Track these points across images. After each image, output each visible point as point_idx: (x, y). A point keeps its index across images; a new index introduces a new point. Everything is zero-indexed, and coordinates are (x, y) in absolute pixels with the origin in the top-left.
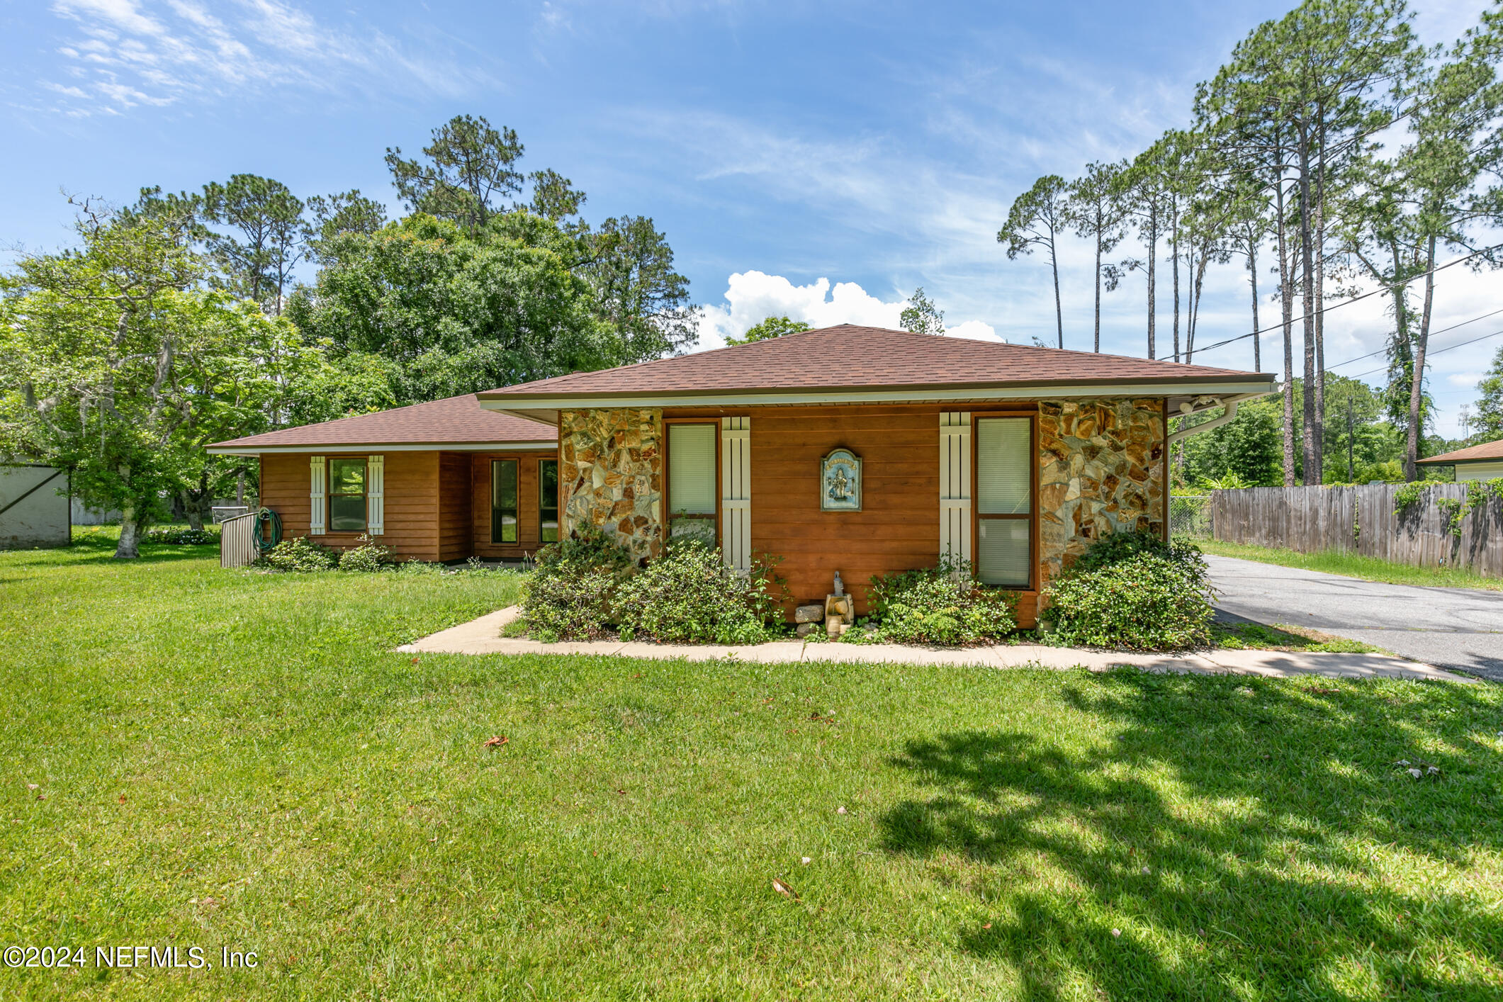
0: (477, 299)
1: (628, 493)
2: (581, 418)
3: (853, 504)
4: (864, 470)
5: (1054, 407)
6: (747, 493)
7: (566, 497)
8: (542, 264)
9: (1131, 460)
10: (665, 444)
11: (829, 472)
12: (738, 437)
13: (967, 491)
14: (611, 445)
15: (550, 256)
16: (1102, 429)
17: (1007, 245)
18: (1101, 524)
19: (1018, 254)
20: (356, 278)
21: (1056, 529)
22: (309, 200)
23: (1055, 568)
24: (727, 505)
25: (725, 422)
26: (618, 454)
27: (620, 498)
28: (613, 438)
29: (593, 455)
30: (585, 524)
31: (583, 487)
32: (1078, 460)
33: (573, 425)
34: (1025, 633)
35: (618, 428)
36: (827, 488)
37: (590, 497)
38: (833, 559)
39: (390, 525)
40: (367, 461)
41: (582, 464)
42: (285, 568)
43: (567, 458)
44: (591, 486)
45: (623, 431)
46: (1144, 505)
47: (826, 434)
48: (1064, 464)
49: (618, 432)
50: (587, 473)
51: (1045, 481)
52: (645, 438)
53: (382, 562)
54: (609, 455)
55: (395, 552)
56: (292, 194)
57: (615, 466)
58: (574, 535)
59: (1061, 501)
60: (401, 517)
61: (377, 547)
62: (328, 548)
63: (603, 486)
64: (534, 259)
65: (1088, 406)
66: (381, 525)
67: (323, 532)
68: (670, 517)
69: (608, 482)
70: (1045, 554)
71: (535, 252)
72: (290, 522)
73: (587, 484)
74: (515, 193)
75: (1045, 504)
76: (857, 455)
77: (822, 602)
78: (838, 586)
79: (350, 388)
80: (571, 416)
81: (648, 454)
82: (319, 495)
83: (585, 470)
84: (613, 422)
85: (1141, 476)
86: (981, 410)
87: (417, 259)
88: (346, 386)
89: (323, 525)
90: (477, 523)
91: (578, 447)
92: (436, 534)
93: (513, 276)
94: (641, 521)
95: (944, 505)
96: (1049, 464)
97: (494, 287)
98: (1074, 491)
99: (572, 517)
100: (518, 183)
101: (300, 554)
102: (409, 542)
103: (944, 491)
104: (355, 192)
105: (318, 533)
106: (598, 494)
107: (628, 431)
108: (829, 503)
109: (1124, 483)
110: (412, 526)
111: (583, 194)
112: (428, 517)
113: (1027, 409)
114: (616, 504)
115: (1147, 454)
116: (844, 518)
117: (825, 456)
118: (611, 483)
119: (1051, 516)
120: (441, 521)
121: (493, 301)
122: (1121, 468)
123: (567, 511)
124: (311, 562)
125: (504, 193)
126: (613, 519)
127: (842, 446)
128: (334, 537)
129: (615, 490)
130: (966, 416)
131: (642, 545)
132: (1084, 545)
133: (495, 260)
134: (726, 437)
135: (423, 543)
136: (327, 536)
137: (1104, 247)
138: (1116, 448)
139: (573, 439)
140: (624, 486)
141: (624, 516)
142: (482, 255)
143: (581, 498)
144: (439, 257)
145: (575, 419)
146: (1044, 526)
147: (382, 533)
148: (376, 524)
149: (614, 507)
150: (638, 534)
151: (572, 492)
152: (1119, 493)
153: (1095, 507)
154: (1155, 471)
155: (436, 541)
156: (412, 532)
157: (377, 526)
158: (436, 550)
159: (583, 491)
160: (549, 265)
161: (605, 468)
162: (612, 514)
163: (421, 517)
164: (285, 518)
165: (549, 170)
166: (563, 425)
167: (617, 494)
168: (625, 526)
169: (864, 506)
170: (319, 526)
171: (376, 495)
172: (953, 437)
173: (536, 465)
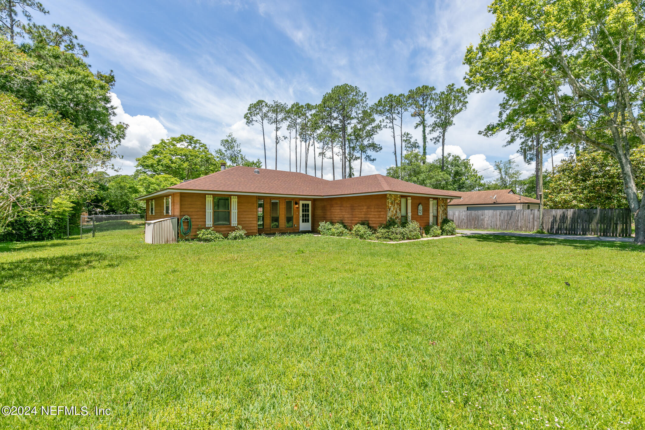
3: (421, 214)
4: (423, 208)
6: (410, 211)
11: (419, 208)
12: (409, 201)
14: (394, 201)
16: (443, 202)
17: (246, 120)
18: (443, 217)
19: (250, 124)
23: (440, 224)
24: (408, 214)
25: (408, 198)
30: (390, 218)
31: (390, 210)
35: (395, 198)
36: (419, 211)
39: (239, 223)
40: (231, 199)
41: (390, 205)
46: (446, 214)
47: (418, 201)
48: (440, 208)
51: (438, 210)
52: (398, 200)
54: (394, 204)
60: (243, 219)
65: (442, 199)
66: (236, 223)
67: (212, 226)
68: (401, 216)
69: (394, 209)
70: (438, 222)
72: (194, 222)
75: (439, 214)
76: (422, 205)
81: (399, 203)
82: (209, 211)
89: (212, 223)
91: (390, 202)
94: (398, 217)
98: (441, 212)
102: (247, 228)
103: (430, 212)
105: (209, 226)
106: (392, 212)
108: (419, 214)
109: (444, 211)
110: (247, 222)
112: (253, 219)
113: (437, 199)
116: (420, 216)
117: (418, 205)
122: (445, 208)
128: (217, 227)
130: (432, 199)
132: (442, 221)
135: (252, 229)
136: (215, 227)
138: (444, 205)
146: (439, 218)
150: (398, 220)
155: (256, 228)
156: (247, 225)
157: (234, 223)
158: (257, 231)
162: (394, 216)
163: (251, 219)
164: (193, 220)
166: (387, 197)
169: (423, 214)
170: (209, 223)
171: (234, 211)
172: (431, 202)
173: (270, 201)
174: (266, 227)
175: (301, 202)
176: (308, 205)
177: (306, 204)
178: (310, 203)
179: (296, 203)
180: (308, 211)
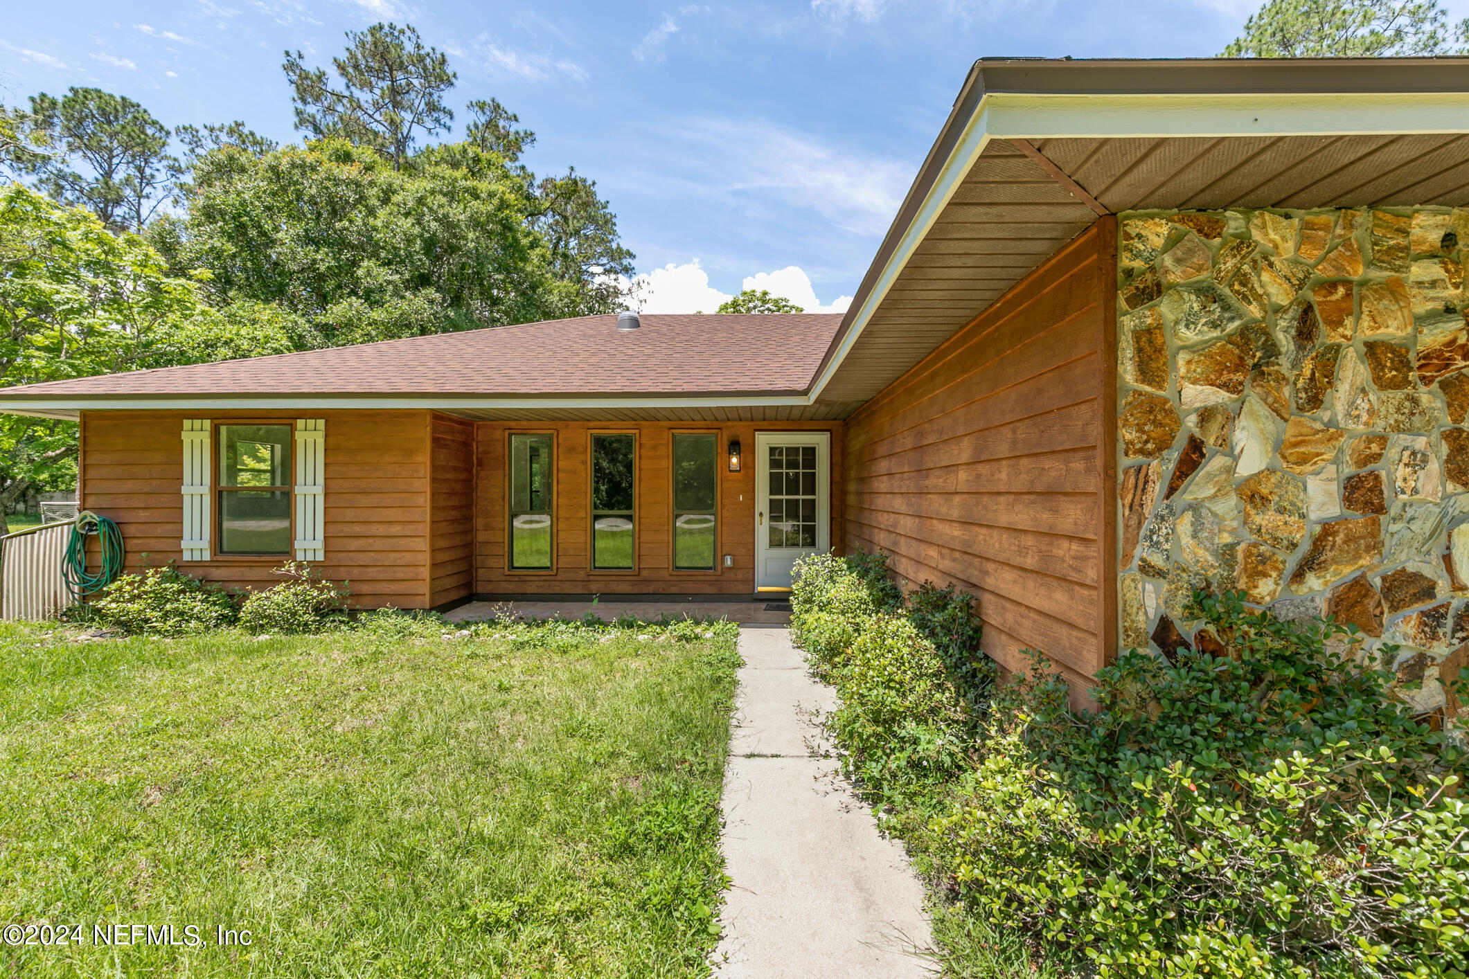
0: (409, 241)
1: (1365, 494)
2: (1194, 236)
7: (1136, 507)
8: (496, 201)
14: (1305, 332)
15: (503, 193)
20: (243, 203)
22: (178, 131)
26: (1328, 363)
27: (1334, 509)
28: (1308, 309)
29: (1240, 366)
30: (1201, 598)
31: (1201, 474)
33: (1168, 261)
35: (1324, 272)
37: (1228, 506)
39: (337, 544)
40: (293, 428)
41: (1197, 395)
42: (129, 627)
43: (1145, 373)
44: (1230, 470)
45: (1347, 283)
49: (1330, 286)
50: (1214, 427)
52: (1426, 305)
53: (324, 611)
54: (1295, 365)
55: (347, 592)
56: (154, 117)
57: (1315, 401)
58: (1164, 633)
60: (357, 529)
61: (314, 582)
62: (215, 586)
63: (1271, 470)
64: (484, 195)
66: (319, 544)
67: (207, 556)
69: (1291, 455)
71: (483, 186)
72: (139, 540)
73: (1215, 463)
74: (443, 131)
79: (238, 342)
80: (1155, 232)
81: (1438, 361)
82: (197, 490)
83: (1206, 415)
84: (1310, 254)
87: (329, 184)
88: (232, 340)
89: (205, 544)
90: (481, 537)
91: (1189, 335)
92: (425, 559)
93: (458, 213)
94: (1411, 588)
97: (434, 225)
99: (1160, 574)
100: (445, 119)
101: (160, 599)
102: (372, 573)
104: (238, 124)
105: (197, 557)
106: (1253, 495)
107: (1363, 283)
110: (378, 544)
111: (532, 134)
112: (409, 530)
114: (1328, 529)
118: (1303, 460)
120: (434, 536)
121: (430, 245)
123: (1141, 551)
124: (182, 614)
125: (430, 130)
126: (1313, 582)
128: (228, 565)
129: (1313, 484)
131: (1415, 670)
133: (433, 192)
135: (400, 576)
136: (213, 563)
139: (1166, 309)
140: (1349, 470)
141: (1348, 572)
142: (415, 187)
143: (1194, 507)
144: (358, 185)
145: (1173, 242)
147: (320, 557)
148: (309, 541)
149: (1319, 544)
150: (1401, 631)
151: (1157, 489)
155: (425, 572)
156: (378, 556)
157: (310, 545)
158: (424, 588)
159: (1199, 488)
160: (503, 205)
161: (1278, 412)
162: (1310, 563)
163: (396, 529)
164: (131, 530)
165: (493, 101)
166: (1126, 261)
167: (1323, 497)
168: (1351, 605)
170: (197, 544)
171: (311, 490)
173: (584, 439)
174: (564, 562)
175: (764, 441)
176: (810, 452)
177: (792, 451)
178: (820, 441)
179: (735, 446)
180: (811, 488)
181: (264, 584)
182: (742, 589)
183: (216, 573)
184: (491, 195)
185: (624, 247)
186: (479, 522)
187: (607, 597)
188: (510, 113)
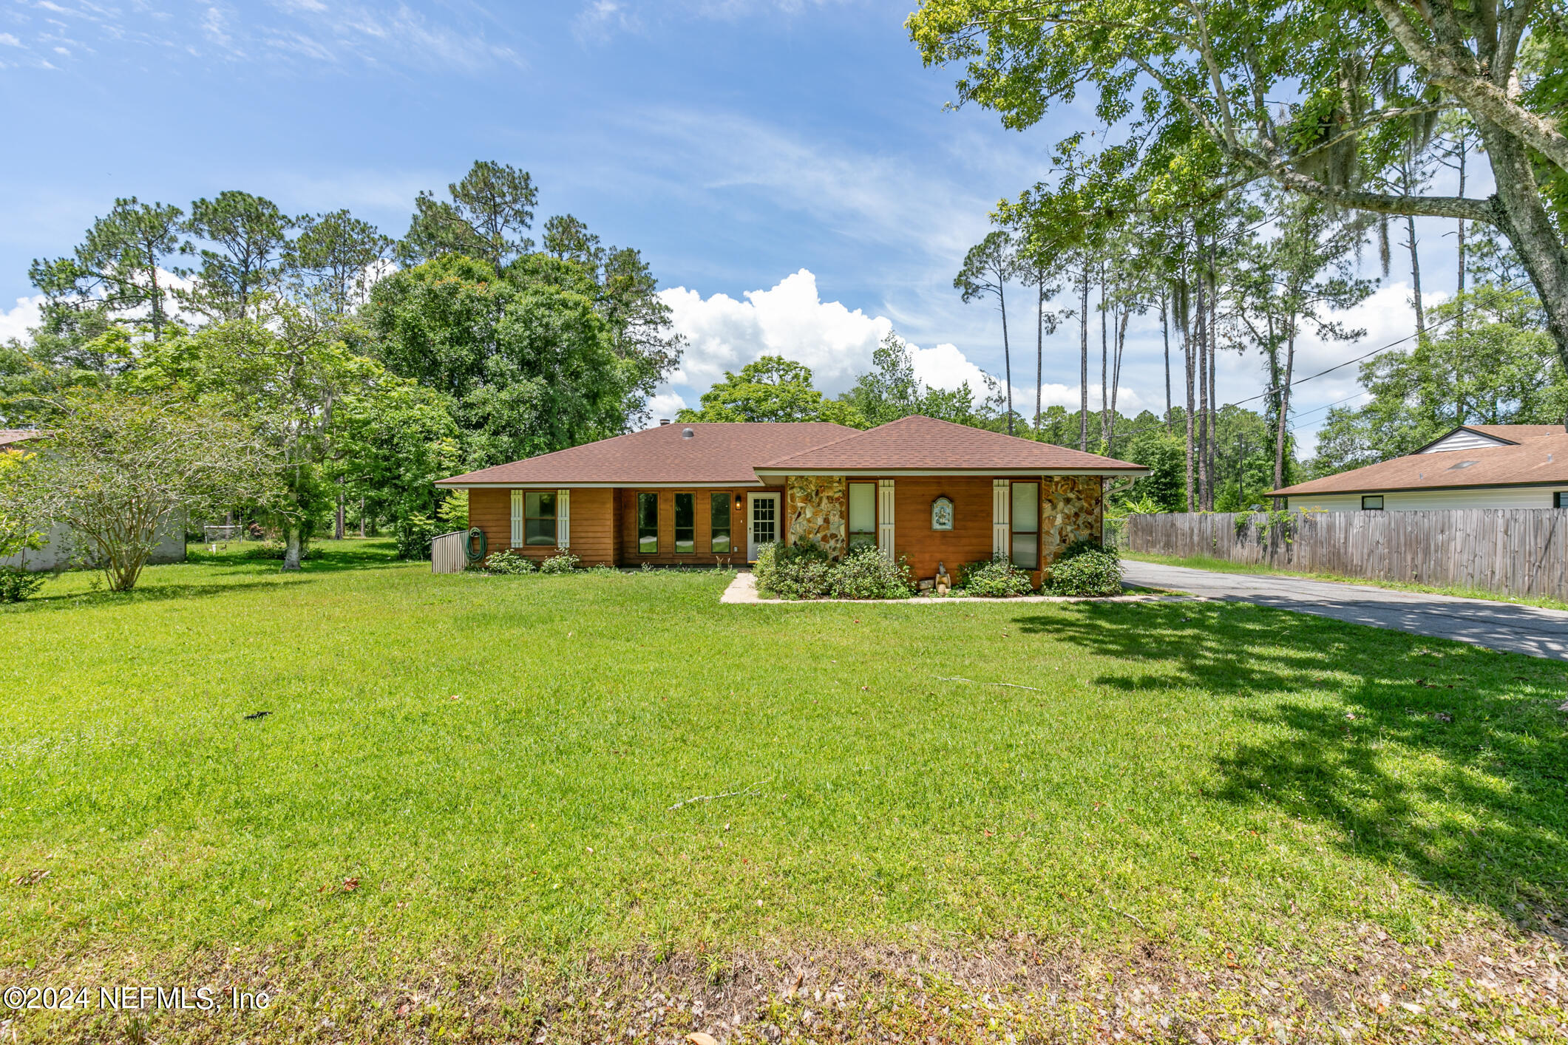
1: (826, 521)
2: (799, 479)
3: (949, 527)
4: (955, 509)
5: (1050, 478)
6: (893, 521)
7: (790, 523)
9: (1086, 505)
10: (847, 494)
11: (936, 510)
12: (887, 491)
13: (1007, 520)
14: (817, 494)
16: (1072, 489)
17: (962, 290)
18: (1072, 536)
19: (972, 299)
21: (1051, 539)
22: (298, 218)
23: (1050, 559)
24: (881, 527)
25: (881, 482)
26: (821, 499)
27: (822, 523)
28: (818, 491)
29: (806, 500)
31: (801, 517)
32: (1061, 505)
33: (795, 482)
34: (1037, 591)
35: (821, 486)
36: (935, 518)
37: (805, 523)
38: (938, 556)
39: (575, 541)
40: (556, 496)
41: (800, 505)
42: (500, 572)
43: (792, 501)
44: (805, 517)
45: (824, 488)
46: (1092, 527)
47: (934, 490)
48: (1054, 507)
49: (821, 488)
50: (803, 510)
51: (1045, 515)
52: (836, 491)
53: (576, 566)
54: (816, 500)
55: (583, 560)
56: (281, 213)
57: (819, 506)
58: (795, 544)
59: (1053, 525)
60: (583, 535)
61: (569, 555)
62: (530, 557)
63: (812, 517)
64: (570, 304)
65: (1066, 478)
66: (569, 541)
67: (524, 546)
68: (849, 534)
69: (815, 514)
70: (1045, 552)
72: (494, 538)
73: (803, 516)
74: (524, 229)
75: (1045, 527)
76: (951, 501)
77: (934, 578)
78: (942, 570)
80: (793, 478)
81: (838, 499)
82: (518, 519)
83: (801, 508)
84: (819, 483)
85: (1090, 513)
86: (1013, 479)
87: (467, 301)
89: (521, 541)
90: (626, 539)
91: (798, 495)
92: (611, 547)
94: (834, 536)
95: (996, 527)
96: (1047, 506)
98: (1059, 520)
99: (794, 534)
100: (528, 220)
101: (510, 562)
102: (589, 552)
103: (995, 520)
104: (344, 212)
105: (520, 546)
106: (809, 521)
107: (827, 488)
108: (936, 526)
109: (1083, 516)
110: (594, 541)
112: (604, 535)
113: (1037, 479)
114: (820, 526)
115: (1093, 502)
116: (944, 534)
117: (934, 501)
118: (817, 515)
119: (1048, 533)
120: (614, 538)
122: (1081, 509)
123: (791, 530)
124: (520, 567)
126: (818, 535)
127: (943, 496)
128: (534, 549)
129: (819, 519)
130: (1007, 482)
131: (834, 549)
132: (1063, 547)
134: (881, 491)
135: (601, 553)
136: (524, 549)
137: (1044, 296)
138: (1079, 499)
139: (795, 490)
140: (824, 517)
141: (824, 533)
142: (525, 299)
143: (799, 523)
145: (796, 479)
146: (1045, 538)
147: (570, 546)
148: (563, 540)
149: (818, 529)
150: (832, 543)
151: (794, 520)
152: (1080, 521)
153: (1069, 528)
154: (1097, 511)
155: (612, 553)
156: (592, 545)
157: (566, 541)
158: (611, 558)
159: (800, 519)
161: (813, 507)
162: (817, 532)
163: (599, 535)
164: (491, 535)
165: (570, 218)
166: (789, 483)
167: (820, 521)
168: (824, 539)
169: (954, 527)
170: (518, 541)
171: (564, 519)
172: (1000, 492)
173: (672, 496)
174: (663, 550)
176: (772, 501)
177: (764, 501)
178: (776, 496)
179: (739, 498)
180: (772, 517)
181: (550, 557)
182: (742, 562)
183: (525, 553)
184: (577, 304)
185: (663, 303)
186: (626, 532)
187: (685, 565)
188: (581, 222)
